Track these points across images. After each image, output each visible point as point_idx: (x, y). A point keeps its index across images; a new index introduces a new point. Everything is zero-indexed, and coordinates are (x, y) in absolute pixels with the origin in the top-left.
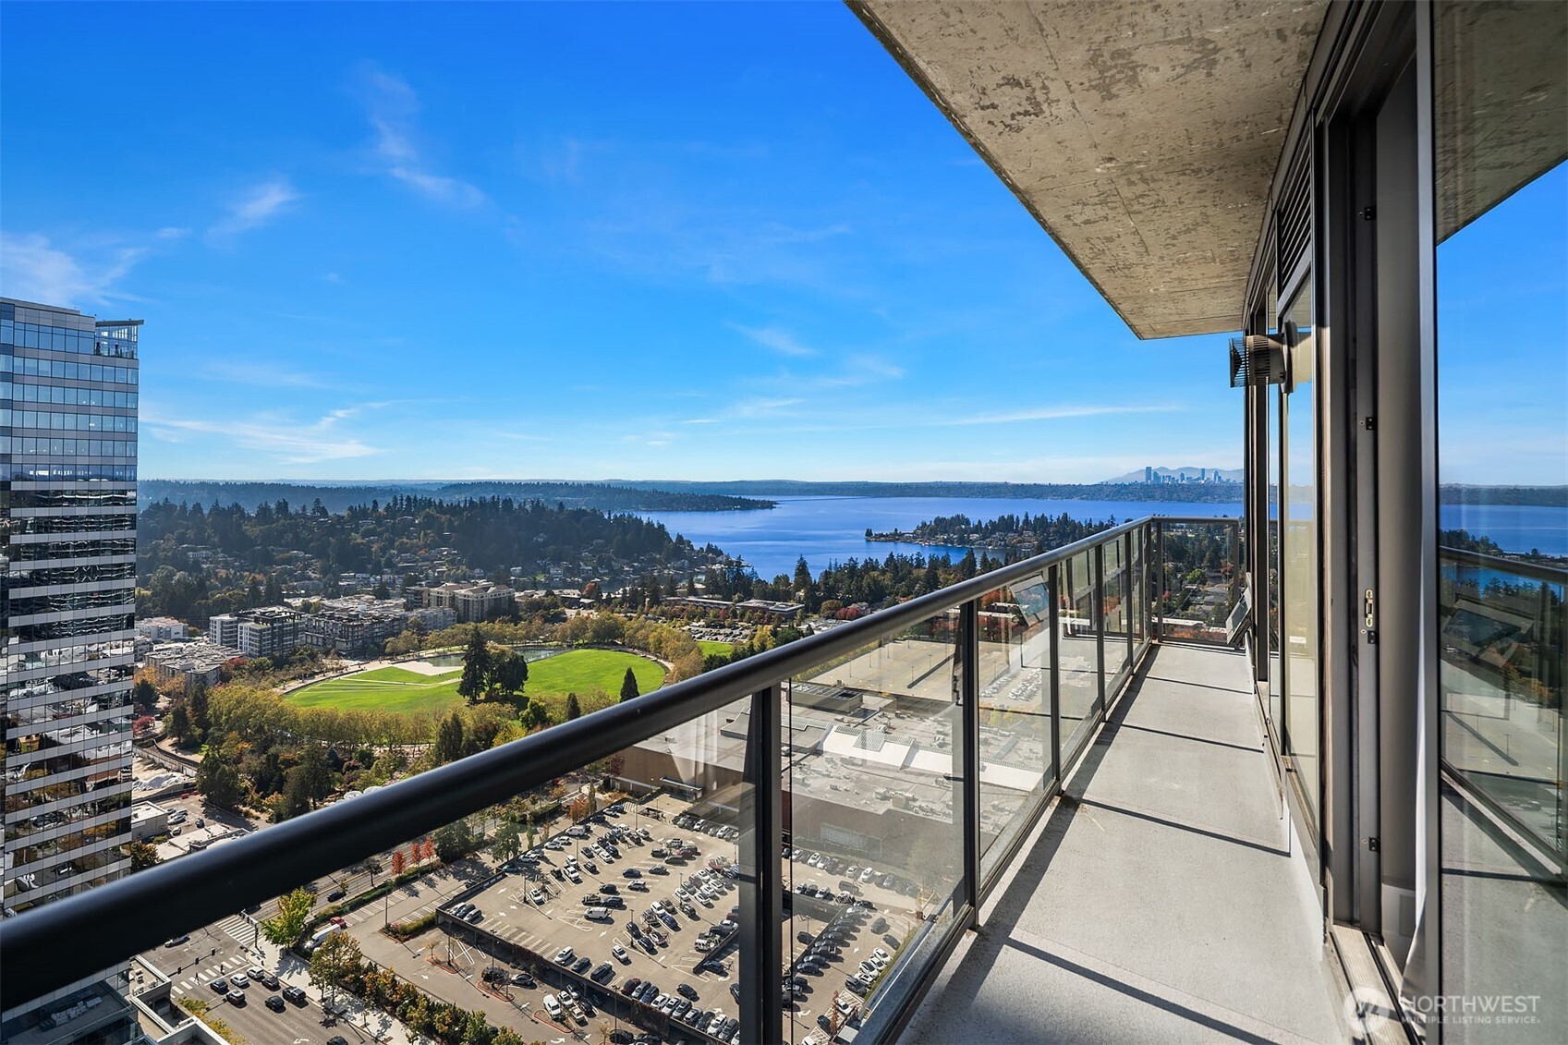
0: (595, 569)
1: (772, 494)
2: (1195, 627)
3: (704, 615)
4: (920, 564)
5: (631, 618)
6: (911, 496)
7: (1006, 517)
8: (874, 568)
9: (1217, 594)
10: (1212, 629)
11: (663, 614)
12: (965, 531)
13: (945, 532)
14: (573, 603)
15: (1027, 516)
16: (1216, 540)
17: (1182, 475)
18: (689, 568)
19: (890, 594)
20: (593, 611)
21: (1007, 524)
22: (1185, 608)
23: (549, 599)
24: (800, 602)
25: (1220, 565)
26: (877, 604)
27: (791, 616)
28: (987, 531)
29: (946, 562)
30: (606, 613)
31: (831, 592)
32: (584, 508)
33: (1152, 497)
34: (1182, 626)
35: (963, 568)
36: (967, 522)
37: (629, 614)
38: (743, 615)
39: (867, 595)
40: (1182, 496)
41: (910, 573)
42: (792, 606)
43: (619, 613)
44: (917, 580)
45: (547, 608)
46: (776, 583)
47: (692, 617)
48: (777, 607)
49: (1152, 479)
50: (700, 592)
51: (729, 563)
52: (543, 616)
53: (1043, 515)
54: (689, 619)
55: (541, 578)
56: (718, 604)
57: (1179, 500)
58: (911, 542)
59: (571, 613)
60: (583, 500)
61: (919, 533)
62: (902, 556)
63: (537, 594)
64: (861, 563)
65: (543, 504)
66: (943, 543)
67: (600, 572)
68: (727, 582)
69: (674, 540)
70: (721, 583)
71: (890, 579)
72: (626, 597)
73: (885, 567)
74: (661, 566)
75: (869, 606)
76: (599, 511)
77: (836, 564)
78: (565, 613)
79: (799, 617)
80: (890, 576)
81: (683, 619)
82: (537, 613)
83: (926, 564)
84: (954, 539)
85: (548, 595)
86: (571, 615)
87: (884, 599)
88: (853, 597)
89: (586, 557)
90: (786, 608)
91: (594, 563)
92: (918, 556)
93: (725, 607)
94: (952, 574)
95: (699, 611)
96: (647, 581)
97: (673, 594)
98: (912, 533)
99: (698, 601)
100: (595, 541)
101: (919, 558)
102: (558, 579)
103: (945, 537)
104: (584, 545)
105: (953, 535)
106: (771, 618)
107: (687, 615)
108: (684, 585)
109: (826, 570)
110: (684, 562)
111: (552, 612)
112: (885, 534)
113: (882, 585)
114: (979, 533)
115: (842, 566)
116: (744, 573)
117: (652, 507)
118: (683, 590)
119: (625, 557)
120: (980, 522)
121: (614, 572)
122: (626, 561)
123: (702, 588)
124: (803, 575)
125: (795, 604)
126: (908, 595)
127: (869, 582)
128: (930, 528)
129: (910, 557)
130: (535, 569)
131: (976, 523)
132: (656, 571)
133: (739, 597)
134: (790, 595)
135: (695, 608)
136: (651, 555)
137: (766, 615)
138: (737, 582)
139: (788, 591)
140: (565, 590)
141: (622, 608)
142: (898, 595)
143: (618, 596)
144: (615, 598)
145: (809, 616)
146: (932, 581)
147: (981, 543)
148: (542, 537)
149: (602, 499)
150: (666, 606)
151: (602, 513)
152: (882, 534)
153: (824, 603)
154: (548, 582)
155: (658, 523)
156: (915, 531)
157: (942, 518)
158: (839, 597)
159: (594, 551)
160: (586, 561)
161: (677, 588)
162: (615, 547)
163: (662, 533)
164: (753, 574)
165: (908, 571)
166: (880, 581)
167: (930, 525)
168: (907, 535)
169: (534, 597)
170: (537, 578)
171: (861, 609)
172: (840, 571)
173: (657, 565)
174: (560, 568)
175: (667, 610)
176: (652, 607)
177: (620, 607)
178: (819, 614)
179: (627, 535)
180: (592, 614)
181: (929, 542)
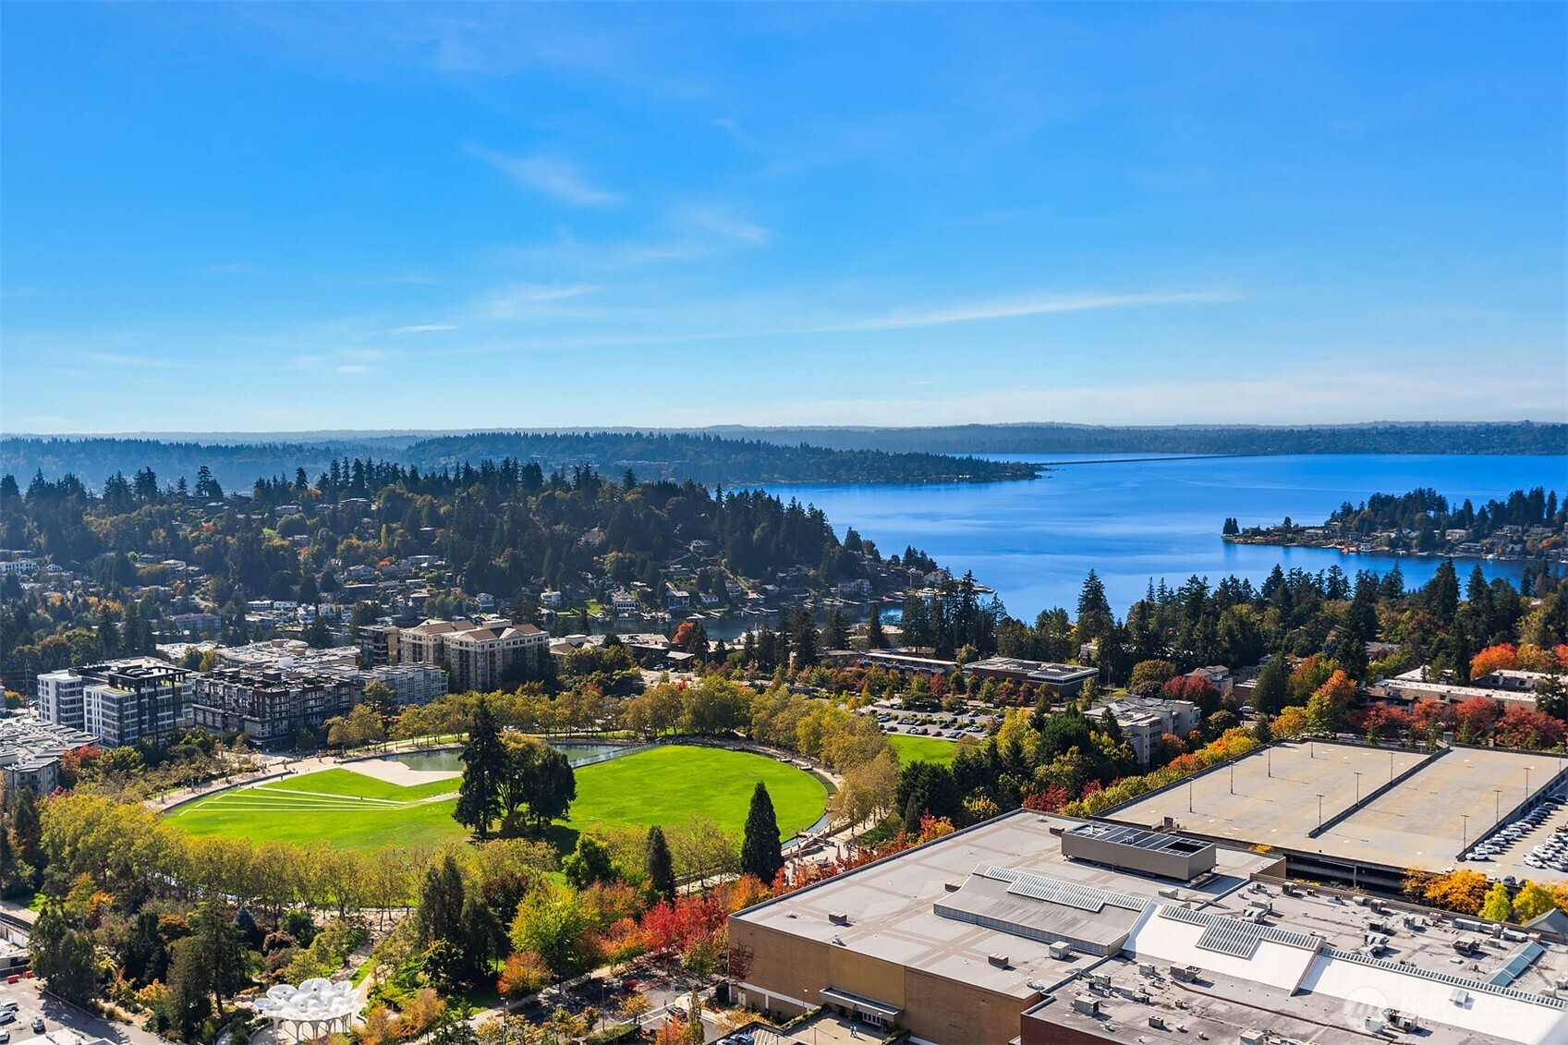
0: (694, 597)
1: (1033, 450)
3: (900, 686)
4: (1337, 590)
5: (761, 690)
6: (1319, 452)
7: (1526, 493)
8: (1242, 598)
11: (823, 682)
12: (1436, 523)
13: (1392, 525)
14: (655, 659)
18: (872, 596)
19: (1274, 650)
20: (691, 674)
21: (1528, 508)
23: (610, 652)
24: (1089, 662)
26: (1248, 668)
27: (1071, 690)
28: (1484, 522)
29: (1393, 585)
30: (715, 679)
31: (1152, 645)
32: (671, 480)
35: (1429, 600)
36: (1441, 504)
37: (758, 682)
38: (976, 687)
39: (1226, 651)
41: (1317, 607)
42: (1074, 670)
43: (741, 678)
44: (1332, 621)
45: (608, 668)
46: (1041, 625)
47: (878, 689)
48: (1044, 672)
50: (892, 641)
51: (950, 586)
52: (600, 683)
54: (872, 692)
55: (596, 612)
56: (927, 665)
58: (1318, 547)
59: (650, 677)
60: (669, 467)
61: (1337, 528)
62: (1300, 573)
63: (589, 641)
64: (1213, 587)
65: (596, 474)
66: (1387, 548)
67: (705, 600)
68: (945, 623)
69: (842, 541)
70: (933, 626)
71: (1274, 620)
72: (754, 650)
73: (1265, 596)
74: (818, 592)
75: (1231, 674)
76: (700, 485)
77: (1162, 589)
78: (639, 678)
79: (1087, 693)
80: (1275, 614)
81: (861, 692)
82: (590, 677)
83: (1350, 591)
84: (1412, 539)
85: (609, 645)
86: (652, 682)
87: (1262, 659)
88: (1197, 655)
89: (678, 572)
90: (1062, 674)
91: (692, 584)
92: (1333, 575)
93: (941, 671)
94: (1406, 610)
95: (891, 677)
96: (792, 620)
97: (842, 645)
98: (1321, 528)
99: (890, 659)
100: (694, 543)
101: (1335, 578)
102: (627, 615)
103: (1393, 535)
104: (673, 550)
105: (1409, 531)
106: (1033, 694)
107: (869, 685)
108: (861, 628)
109: (1143, 601)
110: (862, 583)
111: (616, 675)
112: (1263, 528)
113: (1259, 632)
114: (1467, 527)
115: (1176, 593)
116: (977, 606)
117: (800, 479)
118: (860, 637)
119: (749, 574)
120: (1468, 504)
121: (730, 601)
122: (752, 580)
123: (897, 634)
124: (1096, 610)
125: (1080, 666)
126: (1312, 652)
127: (1230, 627)
128: (1359, 516)
129: (1318, 575)
130: (586, 594)
131: (1460, 507)
132: (809, 600)
133: (969, 652)
134: (1070, 649)
135: (883, 672)
136: (799, 570)
137: (1021, 689)
138: (965, 623)
139: (1065, 641)
140: (641, 635)
141: (746, 670)
142: (1290, 652)
143: (737, 647)
144: (733, 650)
145: (1108, 691)
146: (1364, 625)
147: (1470, 549)
148: (596, 536)
149: (704, 463)
150: (828, 668)
151: (705, 490)
152: (1258, 528)
153: (1138, 666)
154: (608, 619)
155: (813, 509)
156: (1327, 524)
157: (1386, 496)
158: (1169, 655)
159: (692, 562)
160: (677, 580)
161: (850, 634)
162: (729, 555)
163: (818, 527)
164: (996, 608)
165: (1313, 603)
166: (1254, 624)
167: (1360, 511)
168: (1310, 531)
169: (583, 647)
170: (589, 611)
171: (1214, 678)
172: (1170, 603)
173: (811, 590)
174: (629, 593)
175: (831, 675)
176: (803, 669)
177: (742, 668)
178: (1127, 688)
179: (753, 533)
180: (690, 680)
181: (1358, 546)
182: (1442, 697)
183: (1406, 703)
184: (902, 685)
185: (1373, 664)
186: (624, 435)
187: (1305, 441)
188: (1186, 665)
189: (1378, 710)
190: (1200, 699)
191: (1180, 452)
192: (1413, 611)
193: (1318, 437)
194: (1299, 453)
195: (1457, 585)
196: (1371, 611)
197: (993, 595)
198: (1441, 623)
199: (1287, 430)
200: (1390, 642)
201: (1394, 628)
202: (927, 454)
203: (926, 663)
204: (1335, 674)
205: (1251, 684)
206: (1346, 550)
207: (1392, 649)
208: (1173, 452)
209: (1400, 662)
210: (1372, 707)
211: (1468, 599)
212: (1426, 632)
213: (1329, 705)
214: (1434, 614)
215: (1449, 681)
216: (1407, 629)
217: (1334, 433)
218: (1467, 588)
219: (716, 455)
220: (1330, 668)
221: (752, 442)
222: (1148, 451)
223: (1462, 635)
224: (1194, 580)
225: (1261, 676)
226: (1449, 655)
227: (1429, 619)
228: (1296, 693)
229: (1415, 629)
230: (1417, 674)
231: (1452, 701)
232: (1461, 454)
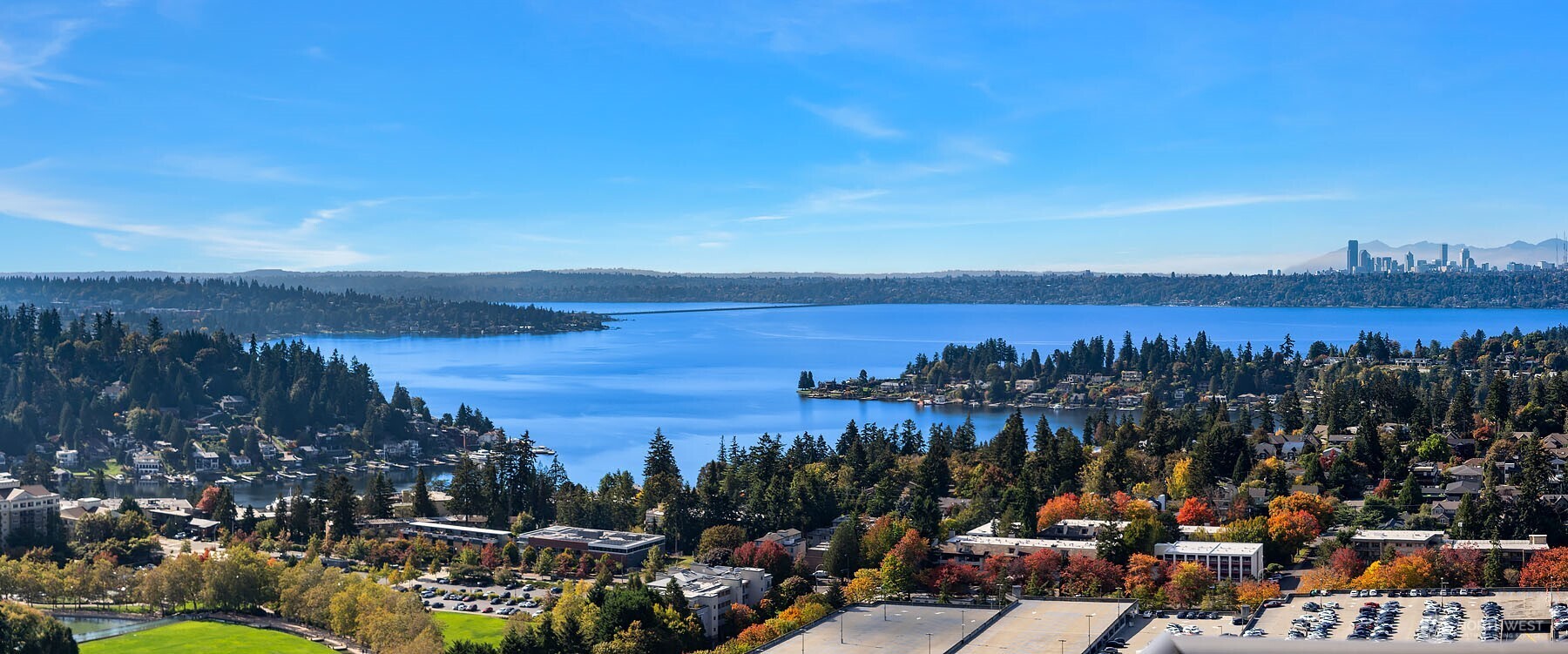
0: (224, 458)
1: (601, 298)
2: (1432, 542)
3: (448, 558)
4: (911, 448)
5: (293, 562)
6: (895, 302)
7: (1088, 343)
8: (815, 456)
9: (1466, 478)
10: (1460, 544)
11: (362, 554)
12: (1006, 374)
13: (966, 376)
14: (176, 527)
15: (1128, 340)
16: (1465, 379)
17: (1410, 257)
18: (421, 459)
19: (847, 510)
20: (216, 544)
21: (1089, 358)
22: (1414, 509)
23: (127, 518)
24: (655, 529)
25: (1471, 425)
26: (822, 530)
27: (635, 559)
28: (1050, 372)
29: (965, 441)
30: (241, 550)
31: (721, 508)
32: (203, 329)
33: (1358, 300)
34: (1409, 544)
35: (1000, 452)
36: (1010, 355)
37: (289, 553)
38: (531, 559)
39: (799, 513)
40: (1411, 296)
41: (891, 463)
42: (638, 538)
43: (270, 549)
44: (906, 478)
45: (124, 536)
46: (604, 490)
47: (423, 562)
48: (607, 541)
49: (1359, 264)
50: (440, 509)
51: (507, 448)
52: (114, 551)
53: (1159, 339)
54: (416, 565)
55: (115, 473)
56: (478, 534)
57: (1406, 304)
58: (894, 400)
59: (171, 547)
60: (201, 314)
61: (912, 380)
62: (874, 428)
63: (103, 506)
64: (787, 444)
65: (119, 322)
66: (960, 400)
67: (236, 463)
68: (498, 488)
69: (389, 399)
70: (485, 492)
71: (848, 480)
72: (286, 518)
73: (840, 454)
74: (362, 454)
75: (804, 536)
76: (232, 336)
77: (734, 448)
78: (158, 546)
79: (652, 563)
80: (849, 472)
81: (404, 565)
82: (104, 545)
83: (924, 445)
84: (984, 390)
85: (126, 510)
86: (172, 552)
87: (835, 520)
88: (769, 519)
89: (206, 431)
90: (625, 543)
91: (221, 445)
92: (907, 429)
93: (494, 541)
94: (978, 463)
95: (438, 549)
96: (329, 485)
97: (385, 514)
98: (898, 380)
99: (436, 529)
100: (225, 400)
101: (909, 433)
102: (150, 478)
103: (966, 387)
104: (202, 407)
105: (981, 382)
106: (593, 565)
107: (413, 558)
108: (407, 494)
109: (713, 462)
110: (410, 445)
111: (132, 543)
112: (839, 382)
113: (832, 492)
114: (1035, 377)
115: (748, 452)
116: (534, 470)
117: (346, 329)
118: (405, 504)
119: (285, 434)
120: (1035, 354)
121: (263, 463)
122: (288, 441)
123: (445, 501)
124: (662, 472)
125: (645, 534)
126: (886, 511)
127: (802, 488)
128: (934, 368)
129: (892, 430)
130: (105, 454)
131: (1029, 357)
132: (351, 463)
133: (525, 520)
134: (634, 516)
135: (429, 543)
136: (341, 429)
137: (581, 560)
138: (521, 488)
139: (630, 507)
140: (162, 500)
141: (276, 540)
142: (864, 511)
143: (268, 515)
144: (263, 518)
145: (675, 559)
146: (937, 480)
147: (1038, 399)
148: (117, 390)
149: (240, 312)
150: (368, 538)
151: (238, 341)
152: (834, 382)
153: (706, 533)
154: (128, 481)
155: (356, 363)
156: (903, 376)
157: (959, 347)
158: (739, 520)
159: (222, 421)
160: (206, 440)
161: (393, 501)
162: (264, 412)
163: (362, 383)
164: (556, 471)
165: (887, 460)
166: (827, 483)
167: (934, 362)
168: (886, 384)
169: (97, 512)
170: (106, 472)
171: (786, 543)
172: (741, 463)
173: (353, 452)
174: (153, 453)
175: (371, 546)
176: (339, 539)
177: (272, 538)
178: (695, 556)
179: (291, 389)
180: (214, 550)
181: (933, 399)
182: (1011, 550)
183: (977, 558)
184: (450, 557)
185: (945, 520)
186: (153, 280)
187: (881, 290)
188: (756, 531)
189: (950, 567)
190: (772, 565)
191: (755, 302)
192: (984, 464)
193: (893, 287)
194: (875, 303)
195: (1025, 436)
196: (944, 465)
197: (553, 457)
198: (1010, 475)
199: (863, 279)
200: (963, 496)
201: (966, 482)
202: (485, 302)
203: (477, 533)
204: (908, 533)
205: (824, 547)
206: (921, 403)
207: (964, 504)
208: (747, 302)
209: (971, 517)
210: (944, 564)
211: (1035, 450)
212: (996, 484)
213: (902, 565)
214: (1004, 467)
215: (1018, 534)
216: (979, 483)
217: (909, 282)
218: (1035, 438)
219: (253, 303)
220: (903, 527)
221: (292, 289)
222: (722, 300)
223: (1028, 487)
224: (766, 438)
225: (834, 538)
226: (1017, 507)
227: (999, 472)
228: (869, 554)
229: (986, 482)
230: (987, 528)
231: (1021, 554)
232: (1029, 303)
